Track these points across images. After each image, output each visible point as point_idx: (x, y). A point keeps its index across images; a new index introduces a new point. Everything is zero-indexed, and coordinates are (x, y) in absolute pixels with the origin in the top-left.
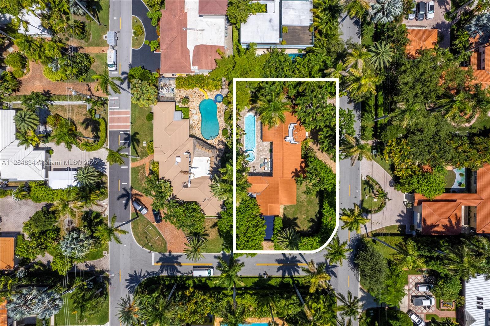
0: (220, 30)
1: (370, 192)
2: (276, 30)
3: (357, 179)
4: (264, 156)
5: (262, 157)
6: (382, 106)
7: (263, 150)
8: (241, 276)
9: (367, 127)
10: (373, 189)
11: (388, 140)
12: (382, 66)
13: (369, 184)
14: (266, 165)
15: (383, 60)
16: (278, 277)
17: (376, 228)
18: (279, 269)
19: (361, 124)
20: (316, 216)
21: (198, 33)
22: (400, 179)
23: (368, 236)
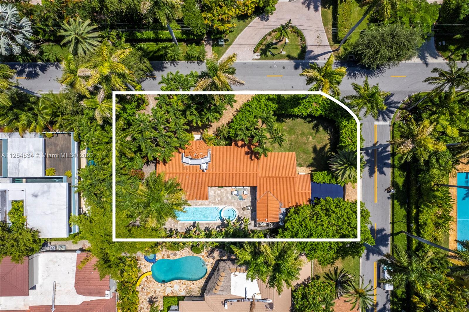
0: (55, 260)
1: (276, 48)
2: (49, 187)
3: (258, 66)
4: (228, 195)
5: (230, 198)
6: (157, 32)
7: (220, 196)
8: (390, 223)
9: (187, 53)
10: (272, 44)
11: (204, 24)
12: (96, 34)
13: (266, 49)
14: (240, 193)
15: (88, 33)
16: (393, 173)
17: (325, 40)
18: (382, 172)
19: (182, 62)
20: (309, 122)
21: (59, 290)
22: (259, 6)
23: (337, 50)
